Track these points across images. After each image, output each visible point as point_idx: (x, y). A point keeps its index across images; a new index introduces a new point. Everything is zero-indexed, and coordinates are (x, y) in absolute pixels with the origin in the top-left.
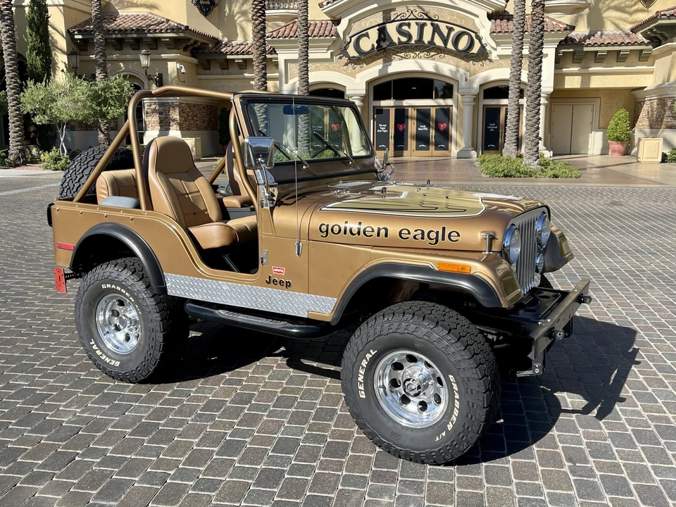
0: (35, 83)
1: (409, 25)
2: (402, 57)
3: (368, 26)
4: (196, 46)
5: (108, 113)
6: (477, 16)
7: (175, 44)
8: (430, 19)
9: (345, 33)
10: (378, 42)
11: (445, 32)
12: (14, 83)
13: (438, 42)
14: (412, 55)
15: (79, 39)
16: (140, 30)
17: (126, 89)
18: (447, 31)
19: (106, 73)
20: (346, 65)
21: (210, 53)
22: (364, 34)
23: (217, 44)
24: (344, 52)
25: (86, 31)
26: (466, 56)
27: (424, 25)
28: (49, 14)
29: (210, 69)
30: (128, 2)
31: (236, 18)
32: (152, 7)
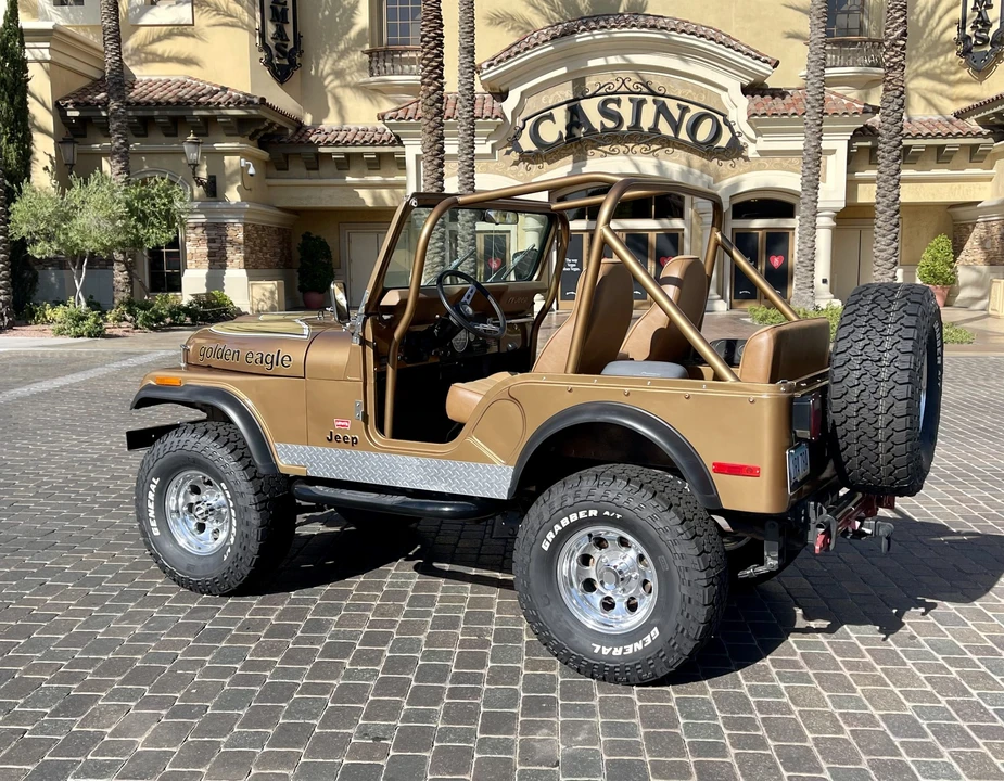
1: (618, 102)
2: (605, 152)
3: (551, 104)
4: (270, 131)
5: (148, 239)
6: (726, 90)
7: (239, 127)
8: (652, 93)
9: (515, 113)
10: (569, 128)
11: (676, 114)
13: (665, 128)
14: (622, 148)
15: (75, 118)
16: (181, 104)
17: (177, 200)
18: (679, 111)
19: (128, 173)
20: (516, 163)
21: (292, 142)
22: (546, 115)
23: (300, 129)
24: (513, 142)
25: (88, 104)
26: (707, 151)
27: (643, 102)
28: (30, 74)
29: (287, 170)
30: (151, 54)
31: (326, 82)
32: (188, 61)
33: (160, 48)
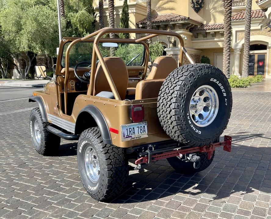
0: (122, 46)
4: (192, 27)
7: (183, 26)
9: (269, 15)
15: (141, 27)
16: (167, 21)
17: (160, 48)
19: (151, 41)
20: (269, 31)
21: (199, 30)
23: (202, 25)
24: (268, 25)
25: (144, 23)
28: (129, 16)
29: (198, 38)
30: (161, 8)
31: (211, 11)
32: (172, 9)
33: (165, 6)
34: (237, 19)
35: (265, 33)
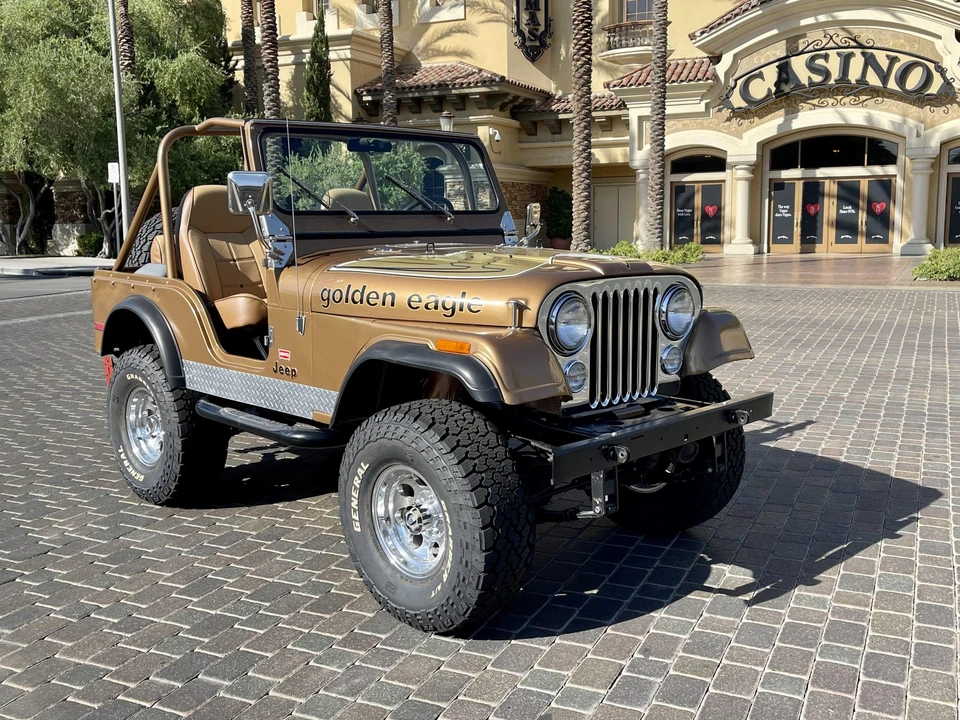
0: (300, 159)
1: (826, 57)
2: (814, 105)
3: (763, 62)
4: (516, 103)
5: (391, 195)
6: (939, 37)
7: (489, 101)
8: (860, 46)
9: (727, 74)
10: (777, 84)
11: (884, 64)
12: (276, 158)
13: (873, 79)
14: (831, 101)
15: (368, 101)
16: (442, 86)
17: (415, 163)
18: (888, 62)
20: (729, 120)
21: (536, 111)
22: (756, 74)
23: (547, 99)
24: (725, 101)
25: (376, 90)
26: (919, 99)
27: (851, 55)
28: (332, 70)
29: (536, 135)
30: (433, 50)
32: (464, 54)
33: (444, 44)
34: (640, 84)
35: (719, 124)
